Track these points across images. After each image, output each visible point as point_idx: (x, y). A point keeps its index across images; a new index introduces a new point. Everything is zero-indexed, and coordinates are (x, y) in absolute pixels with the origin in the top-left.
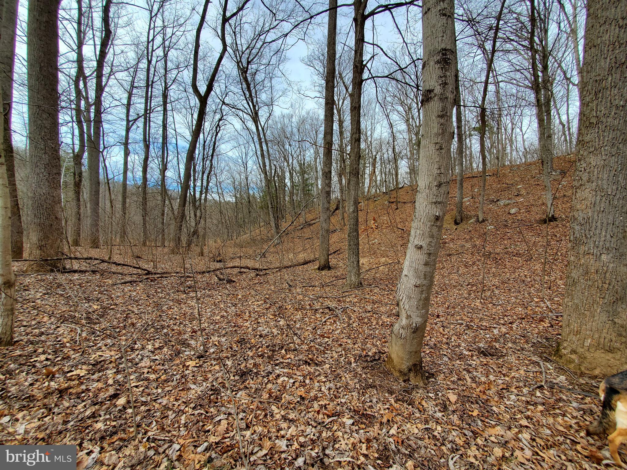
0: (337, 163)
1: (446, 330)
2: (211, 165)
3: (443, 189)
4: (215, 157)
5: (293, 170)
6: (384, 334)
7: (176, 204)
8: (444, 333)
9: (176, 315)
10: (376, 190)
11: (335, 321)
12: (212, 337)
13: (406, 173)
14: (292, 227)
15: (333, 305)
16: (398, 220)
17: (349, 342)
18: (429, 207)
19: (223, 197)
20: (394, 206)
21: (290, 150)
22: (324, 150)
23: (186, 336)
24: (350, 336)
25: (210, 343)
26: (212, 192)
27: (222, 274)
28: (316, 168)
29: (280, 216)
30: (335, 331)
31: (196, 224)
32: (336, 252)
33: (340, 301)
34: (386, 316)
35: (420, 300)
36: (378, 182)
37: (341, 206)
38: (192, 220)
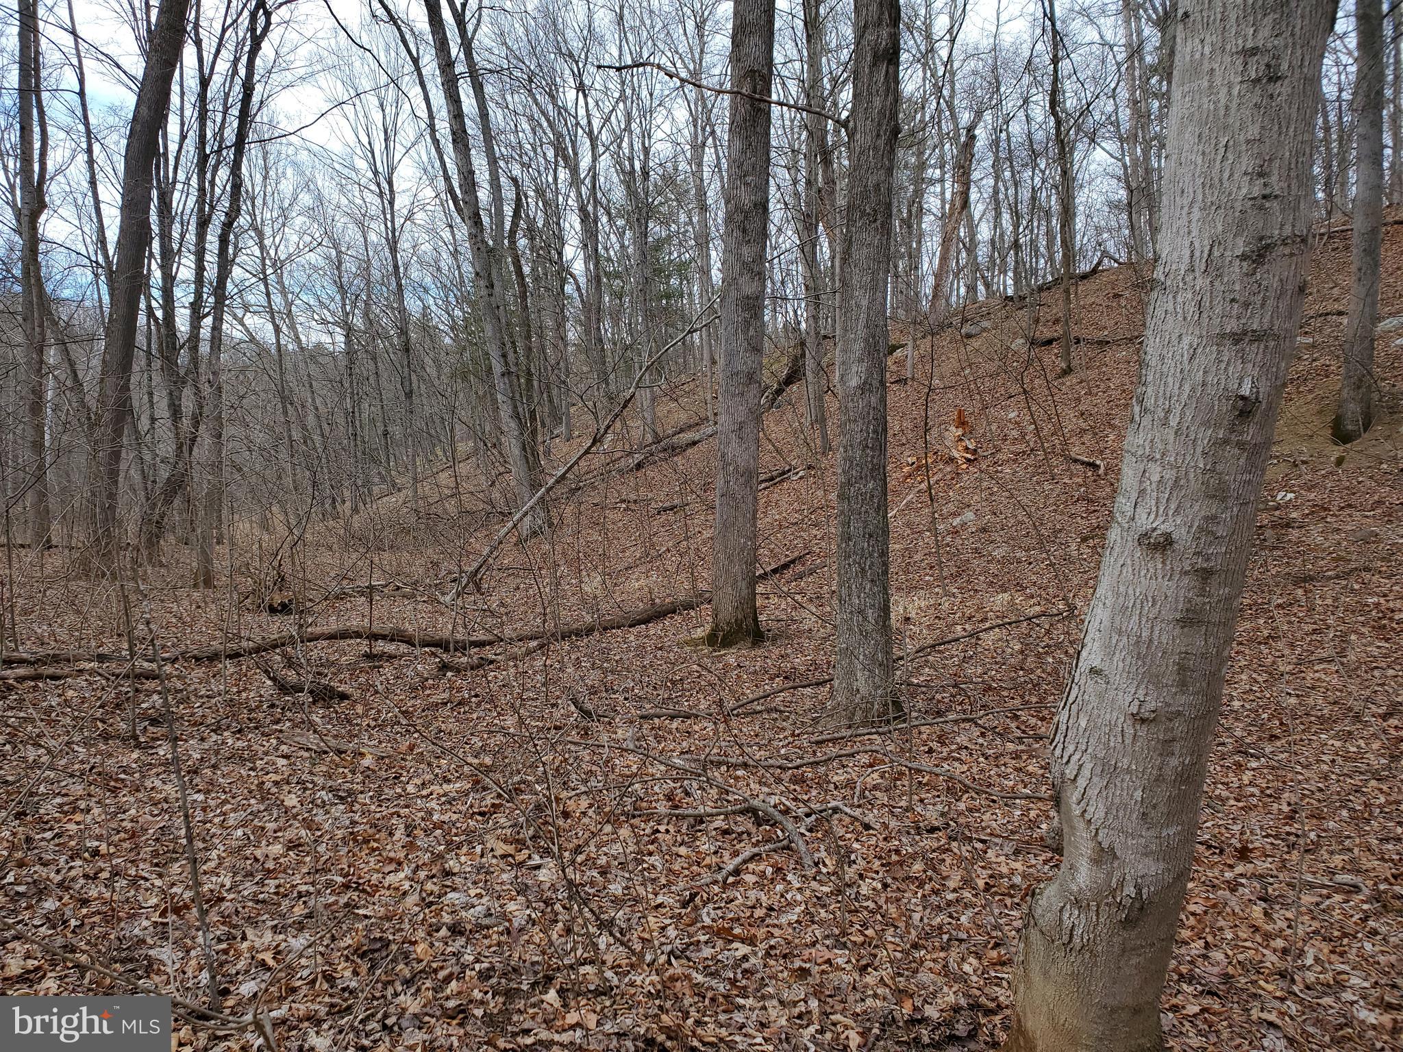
0: (792, 168)
1: (1279, 914)
2: (237, 186)
3: (1274, 274)
4: (253, 152)
5: (597, 202)
6: (997, 927)
7: (92, 363)
8: (1269, 928)
9: (99, 838)
10: (972, 289)
11: (778, 870)
12: (250, 933)
13: (1113, 206)
14: (597, 461)
15: (770, 799)
16: (1071, 422)
17: (840, 961)
18: (1207, 356)
19: (292, 327)
20: (1052, 358)
21: (582, 112)
22: (734, 109)
23: (141, 927)
24: (844, 933)
25: (238, 955)
26: (246, 308)
27: (290, 663)
28: (701, 193)
29: (543, 411)
30: (780, 911)
31: (180, 447)
32: (786, 566)
33: (800, 780)
34: (1008, 849)
35: (1159, 779)
36: (983, 252)
37: (810, 363)
38: (164, 430)
